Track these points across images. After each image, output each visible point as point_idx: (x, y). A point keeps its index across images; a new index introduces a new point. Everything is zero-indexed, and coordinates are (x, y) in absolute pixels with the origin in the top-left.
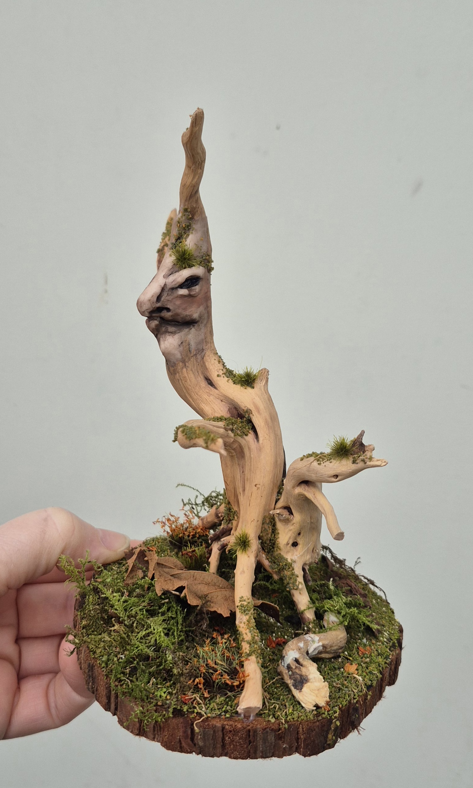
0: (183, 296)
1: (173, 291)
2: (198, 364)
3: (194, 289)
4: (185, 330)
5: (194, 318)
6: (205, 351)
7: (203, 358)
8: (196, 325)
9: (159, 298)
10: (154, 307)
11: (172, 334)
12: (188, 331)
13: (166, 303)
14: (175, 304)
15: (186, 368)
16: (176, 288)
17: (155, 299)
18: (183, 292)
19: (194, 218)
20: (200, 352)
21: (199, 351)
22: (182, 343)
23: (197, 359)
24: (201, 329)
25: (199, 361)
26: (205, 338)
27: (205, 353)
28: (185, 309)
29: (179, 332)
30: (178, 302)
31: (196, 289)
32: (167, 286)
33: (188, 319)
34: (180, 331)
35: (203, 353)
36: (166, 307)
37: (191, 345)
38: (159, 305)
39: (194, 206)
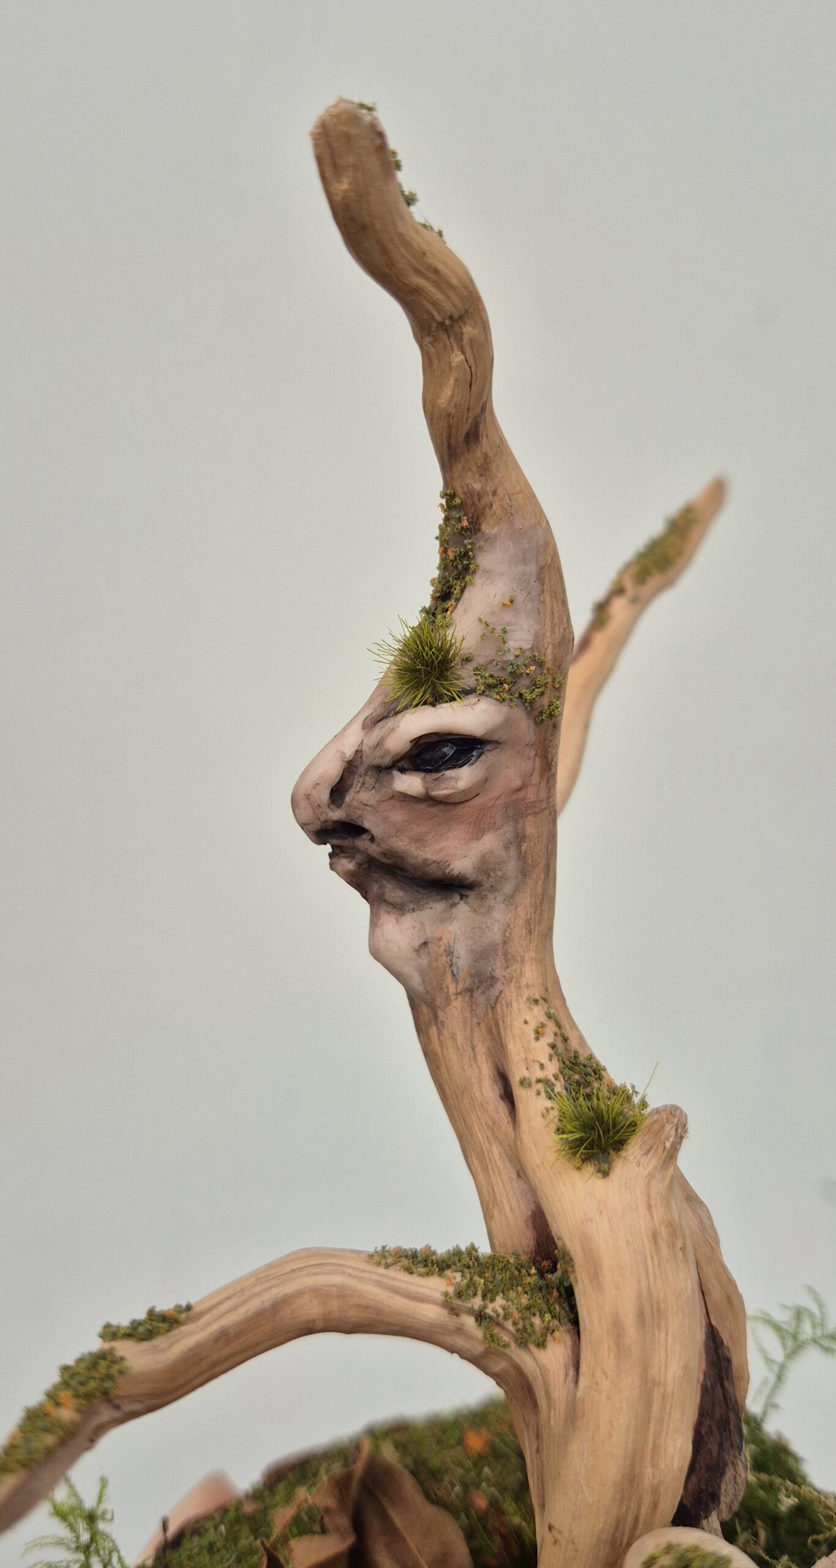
0: (406, 798)
1: (381, 775)
2: (475, 1020)
3: (451, 778)
4: (431, 904)
5: (456, 872)
6: (499, 986)
7: (493, 1008)
8: (472, 895)
9: (338, 792)
10: (322, 818)
11: (394, 910)
12: (444, 911)
13: (359, 812)
14: (385, 819)
15: (436, 1024)
16: (389, 768)
17: (325, 796)
18: (410, 783)
19: (479, 530)
20: (485, 984)
21: (481, 982)
22: (425, 944)
23: (472, 1003)
24: (490, 909)
25: (480, 1011)
26: (504, 942)
27: (501, 992)
28: (419, 840)
29: (413, 910)
30: (397, 815)
31: (457, 779)
32: (364, 758)
33: (433, 871)
34: (418, 906)
35: (495, 992)
36: (360, 823)
37: (456, 954)
38: (336, 815)
39: (477, 486)
